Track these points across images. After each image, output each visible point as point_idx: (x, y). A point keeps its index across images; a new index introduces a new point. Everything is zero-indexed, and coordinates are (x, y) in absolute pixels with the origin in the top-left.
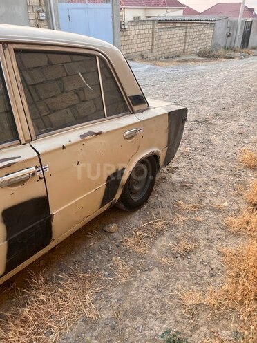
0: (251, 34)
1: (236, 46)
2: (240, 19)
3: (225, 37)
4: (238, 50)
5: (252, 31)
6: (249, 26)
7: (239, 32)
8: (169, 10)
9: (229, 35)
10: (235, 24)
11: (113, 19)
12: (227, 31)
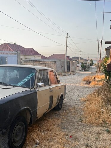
0: (70, 66)
1: (65, 71)
2: (66, 60)
3: (61, 67)
4: (66, 72)
5: (70, 65)
6: (69, 63)
7: (66, 65)
8: (35, 57)
9: (62, 67)
10: (64, 62)
11: (18, 60)
12: (61, 65)
